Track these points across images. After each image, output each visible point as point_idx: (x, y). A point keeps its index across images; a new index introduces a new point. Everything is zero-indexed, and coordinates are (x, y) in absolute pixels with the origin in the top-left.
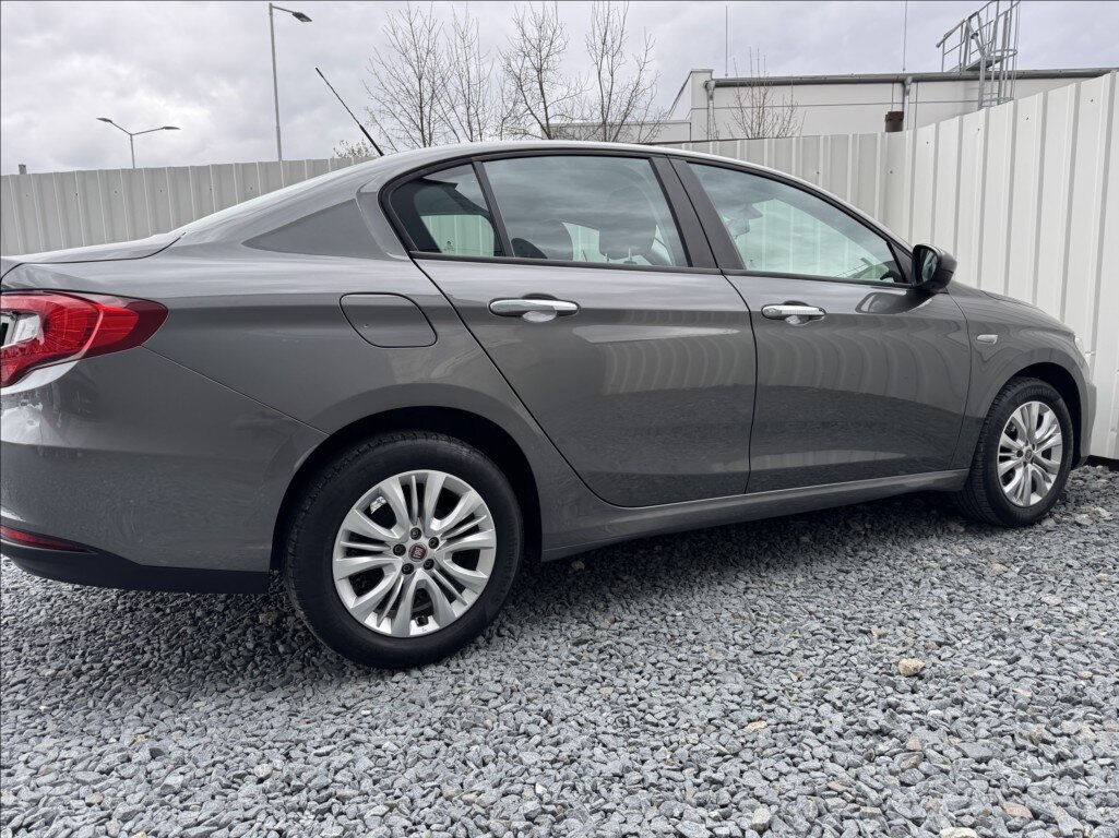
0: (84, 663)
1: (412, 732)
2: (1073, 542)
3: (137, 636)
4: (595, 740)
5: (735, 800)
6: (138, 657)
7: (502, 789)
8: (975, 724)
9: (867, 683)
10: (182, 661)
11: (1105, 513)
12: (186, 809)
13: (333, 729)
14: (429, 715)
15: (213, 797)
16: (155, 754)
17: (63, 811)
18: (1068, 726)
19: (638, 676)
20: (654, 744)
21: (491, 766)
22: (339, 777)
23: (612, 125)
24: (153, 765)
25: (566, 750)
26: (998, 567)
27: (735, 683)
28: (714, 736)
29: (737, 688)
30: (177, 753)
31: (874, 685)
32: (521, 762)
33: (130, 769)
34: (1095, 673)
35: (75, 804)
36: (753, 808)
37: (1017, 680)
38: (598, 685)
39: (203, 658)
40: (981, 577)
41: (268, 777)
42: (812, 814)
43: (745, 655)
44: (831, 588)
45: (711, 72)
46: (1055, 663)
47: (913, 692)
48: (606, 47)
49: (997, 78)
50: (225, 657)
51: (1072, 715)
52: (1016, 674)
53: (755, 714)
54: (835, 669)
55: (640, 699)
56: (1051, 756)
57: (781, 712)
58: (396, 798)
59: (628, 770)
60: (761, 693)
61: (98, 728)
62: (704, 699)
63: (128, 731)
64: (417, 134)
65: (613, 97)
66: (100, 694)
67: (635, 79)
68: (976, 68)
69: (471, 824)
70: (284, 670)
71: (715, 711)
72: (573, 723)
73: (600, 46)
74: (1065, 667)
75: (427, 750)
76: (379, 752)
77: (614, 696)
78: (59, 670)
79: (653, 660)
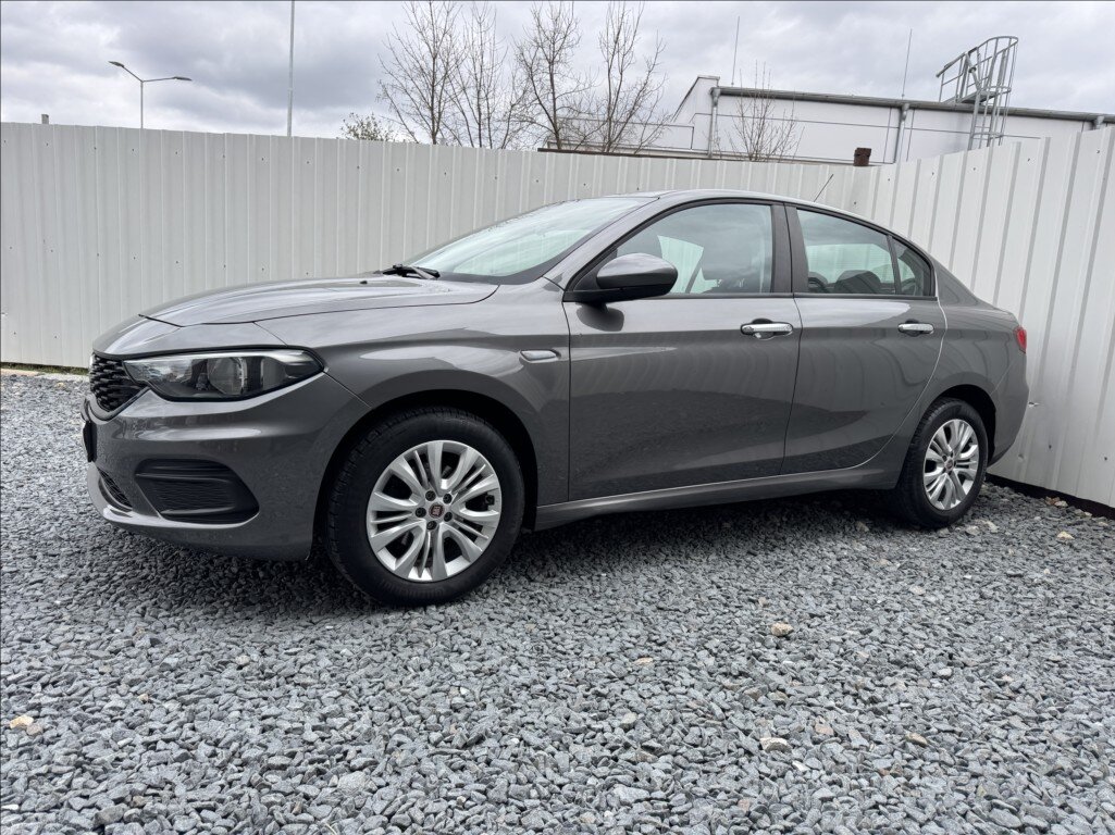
0: (92, 571)
1: (365, 643)
2: (957, 548)
3: (137, 554)
4: (514, 660)
5: (612, 708)
6: (138, 571)
7: (433, 687)
8: (818, 674)
9: (742, 639)
10: (175, 577)
11: (993, 527)
12: (180, 682)
13: (302, 636)
14: (381, 632)
15: (202, 676)
16: (154, 643)
17: (80, 675)
18: (888, 680)
19: (558, 618)
20: (559, 666)
21: (427, 671)
22: (303, 670)
23: (617, 122)
24: (151, 650)
25: (487, 665)
26: (884, 562)
27: (635, 629)
28: (608, 664)
29: (635, 632)
30: (172, 643)
31: (748, 640)
32: (451, 670)
33: (134, 651)
34: (928, 646)
35: (90, 671)
36: (623, 714)
37: (864, 646)
38: (523, 622)
39: (194, 576)
40: (866, 568)
41: (246, 665)
42: (668, 720)
43: (649, 610)
44: (738, 566)
45: (717, 79)
46: (899, 636)
47: (777, 648)
48: (616, 47)
49: (990, 113)
50: (213, 577)
51: (896, 673)
52: (863, 642)
53: (645, 652)
54: (720, 626)
55: (556, 635)
56: (866, 698)
57: (666, 653)
58: (348, 687)
59: (535, 682)
60: (654, 638)
61: (106, 620)
62: (608, 639)
63: (131, 625)
64: (427, 112)
65: (621, 95)
66: (107, 595)
67: (644, 80)
68: (970, 101)
69: (405, 708)
70: (262, 591)
71: (614, 648)
72: (498, 647)
73: (612, 44)
74: (906, 640)
75: (378, 657)
76: (337, 655)
77: (535, 631)
78: (70, 575)
79: (573, 607)
